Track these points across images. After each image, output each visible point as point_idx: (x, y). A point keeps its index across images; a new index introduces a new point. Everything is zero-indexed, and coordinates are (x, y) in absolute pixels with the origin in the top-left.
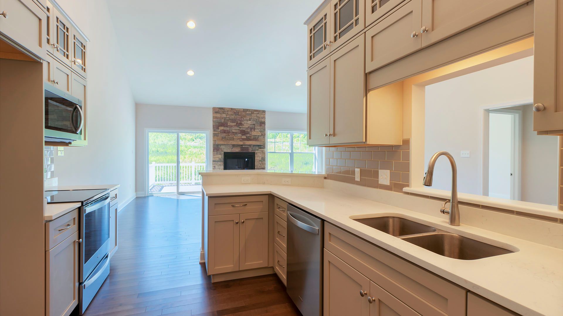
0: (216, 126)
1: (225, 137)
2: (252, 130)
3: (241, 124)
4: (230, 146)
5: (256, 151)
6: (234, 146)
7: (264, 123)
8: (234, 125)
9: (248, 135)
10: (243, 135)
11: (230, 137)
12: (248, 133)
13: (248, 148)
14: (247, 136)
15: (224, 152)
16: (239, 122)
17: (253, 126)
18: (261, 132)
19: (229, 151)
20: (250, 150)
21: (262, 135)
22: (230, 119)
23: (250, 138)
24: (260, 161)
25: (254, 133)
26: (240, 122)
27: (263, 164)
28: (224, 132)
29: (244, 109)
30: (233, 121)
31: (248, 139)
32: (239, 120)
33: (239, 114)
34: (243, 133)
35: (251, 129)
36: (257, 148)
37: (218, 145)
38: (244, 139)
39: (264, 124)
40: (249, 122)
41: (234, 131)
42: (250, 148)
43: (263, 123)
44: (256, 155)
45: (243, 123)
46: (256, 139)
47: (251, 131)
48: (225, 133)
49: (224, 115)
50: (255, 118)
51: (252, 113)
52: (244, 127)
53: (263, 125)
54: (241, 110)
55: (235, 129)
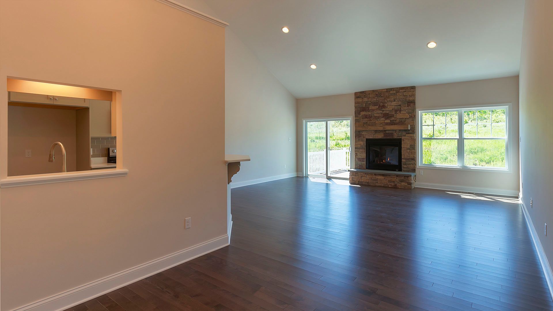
0: (357, 113)
1: (366, 122)
2: (398, 112)
3: (384, 106)
4: (372, 132)
5: (403, 138)
6: (376, 131)
7: (413, 102)
8: (376, 108)
9: (393, 119)
10: (386, 119)
11: (372, 122)
12: (392, 116)
13: (392, 133)
14: (392, 120)
15: (366, 139)
16: (381, 104)
17: (400, 107)
18: (408, 113)
19: (371, 138)
20: (395, 136)
21: (411, 117)
22: (372, 103)
23: (395, 121)
24: (408, 149)
25: (399, 116)
26: (382, 105)
27: (411, 153)
28: (366, 117)
29: (387, 89)
30: (375, 104)
31: (392, 123)
32: (381, 102)
33: (382, 95)
34: (387, 116)
35: (396, 111)
36: (404, 133)
37: (359, 131)
38: (387, 124)
39: (413, 103)
40: (394, 103)
41: (376, 115)
42: (395, 134)
43: (411, 102)
44: (403, 142)
45: (386, 105)
46: (402, 122)
47: (396, 114)
48: (366, 118)
49: (366, 99)
50: (401, 97)
51: (397, 92)
52: (387, 109)
53: (412, 105)
54: (384, 91)
55: (377, 113)
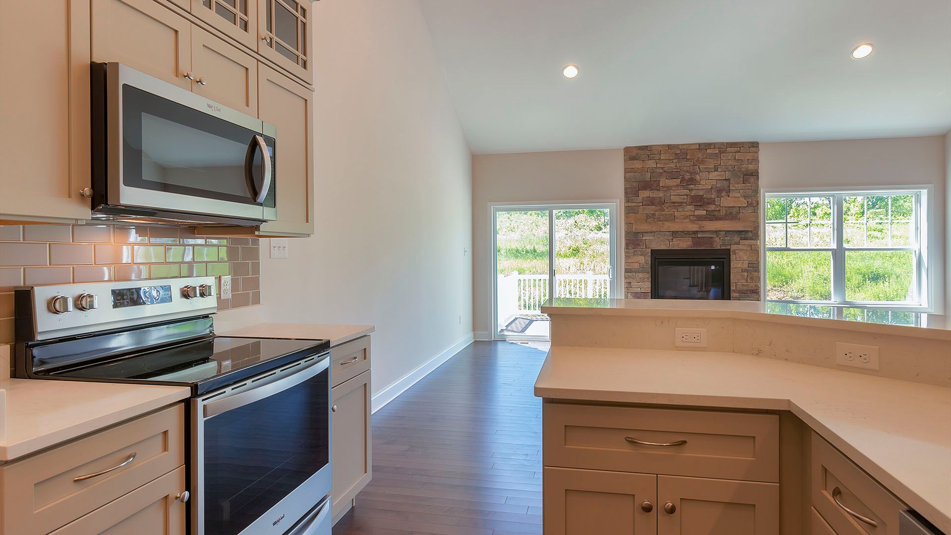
0: (631, 192)
1: (653, 214)
2: (723, 195)
3: (692, 181)
4: (665, 235)
5: (733, 247)
6: (675, 234)
7: (755, 174)
8: (675, 184)
9: (712, 207)
10: (698, 207)
11: (667, 214)
12: (712, 202)
13: (712, 238)
14: (710, 209)
15: (652, 250)
16: (687, 176)
17: (726, 183)
18: (745, 197)
19: (663, 247)
20: (718, 245)
21: (750, 205)
22: (665, 172)
23: (716, 213)
24: (743, 271)
25: (726, 202)
26: (689, 177)
27: (752, 278)
28: (652, 202)
29: (700, 145)
30: (672, 175)
31: (712, 217)
32: (687, 171)
33: (688, 157)
34: (699, 201)
35: (719, 191)
36: (736, 238)
37: (636, 234)
38: (700, 218)
39: (755, 177)
40: (714, 175)
41: (674, 199)
42: (717, 239)
43: (752, 175)
44: (733, 257)
45: (698, 177)
46: (731, 215)
47: (718, 197)
48: (653, 204)
49: (651, 164)
50: (730, 162)
51: (720, 152)
52: (700, 187)
53: (752, 180)
54: (693, 147)
55: (678, 194)
